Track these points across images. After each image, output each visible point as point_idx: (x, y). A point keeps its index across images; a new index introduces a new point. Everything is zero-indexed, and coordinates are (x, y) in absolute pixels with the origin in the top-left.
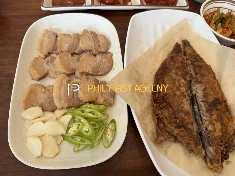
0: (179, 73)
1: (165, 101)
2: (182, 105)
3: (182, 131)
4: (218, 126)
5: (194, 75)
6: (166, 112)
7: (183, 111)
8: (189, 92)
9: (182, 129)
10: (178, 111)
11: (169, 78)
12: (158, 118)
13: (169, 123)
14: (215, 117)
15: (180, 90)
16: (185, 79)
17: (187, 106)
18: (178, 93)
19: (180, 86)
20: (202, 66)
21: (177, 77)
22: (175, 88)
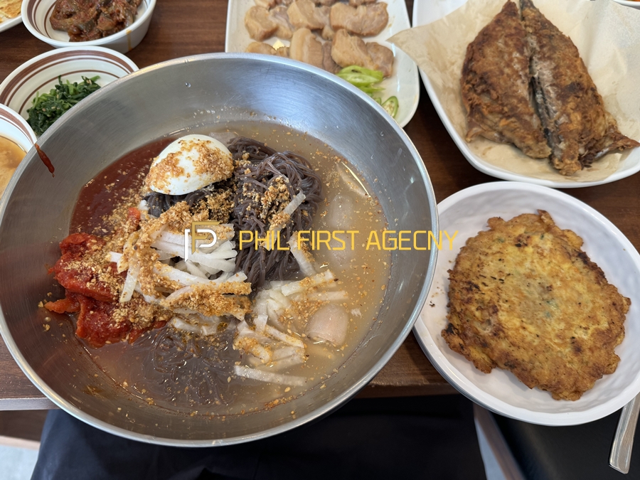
0: (510, 43)
1: (485, 82)
2: (515, 88)
3: (512, 122)
4: (577, 117)
5: (538, 49)
6: (486, 100)
7: (515, 97)
8: (527, 71)
9: (513, 119)
10: (507, 96)
11: (493, 49)
12: (471, 106)
13: (491, 112)
14: (571, 105)
15: (512, 67)
16: (522, 53)
17: (523, 91)
18: (507, 70)
19: (511, 60)
20: (553, 35)
21: (507, 49)
22: (503, 65)
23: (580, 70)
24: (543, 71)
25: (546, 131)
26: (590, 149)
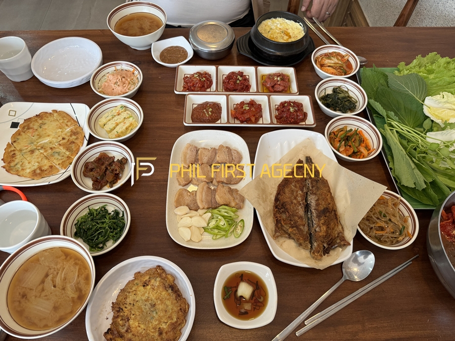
0: (298, 185)
1: (284, 208)
2: (297, 211)
3: (294, 230)
4: (324, 228)
5: (311, 188)
6: (284, 216)
7: (297, 216)
8: (304, 201)
9: (295, 229)
10: (293, 215)
11: (289, 189)
12: (277, 220)
13: (285, 224)
14: (322, 221)
15: (297, 199)
16: (302, 191)
17: (301, 212)
18: (295, 201)
19: (297, 196)
20: (318, 180)
21: (296, 189)
22: (293, 198)
23: (329, 201)
24: (312, 200)
25: (310, 234)
26: (329, 244)
